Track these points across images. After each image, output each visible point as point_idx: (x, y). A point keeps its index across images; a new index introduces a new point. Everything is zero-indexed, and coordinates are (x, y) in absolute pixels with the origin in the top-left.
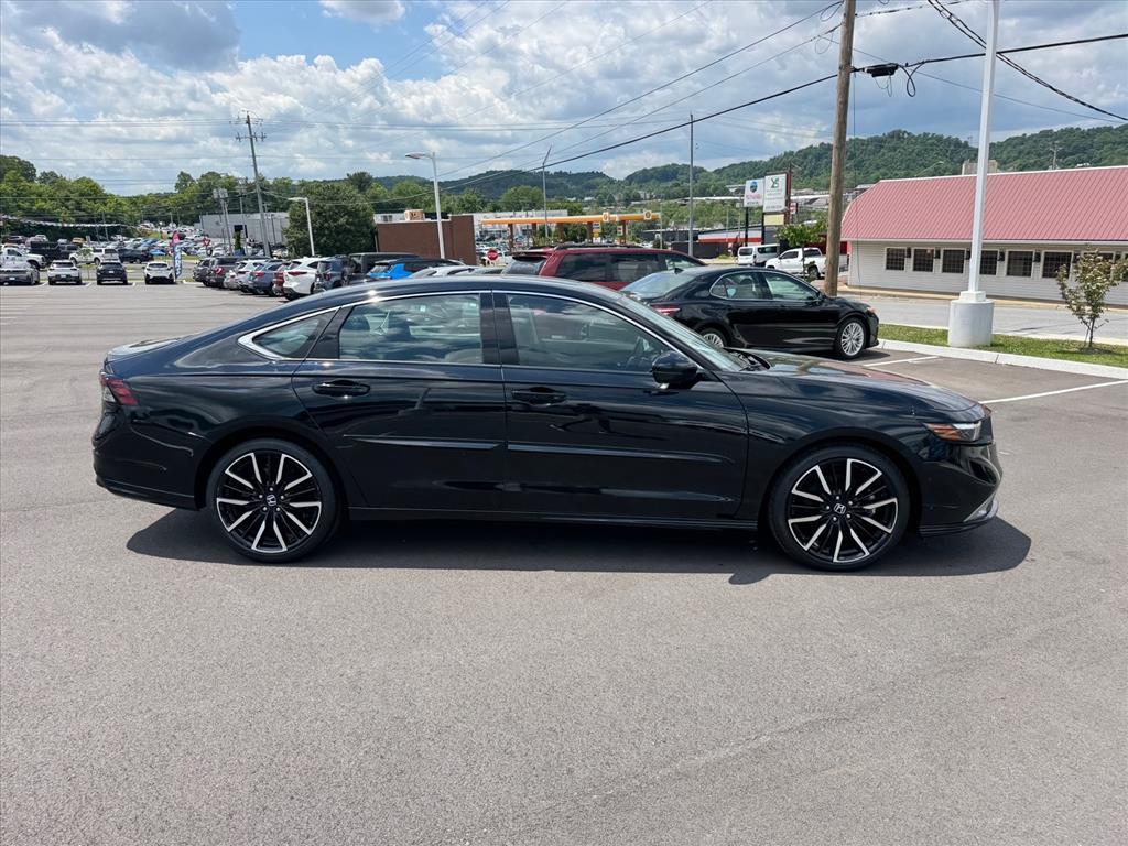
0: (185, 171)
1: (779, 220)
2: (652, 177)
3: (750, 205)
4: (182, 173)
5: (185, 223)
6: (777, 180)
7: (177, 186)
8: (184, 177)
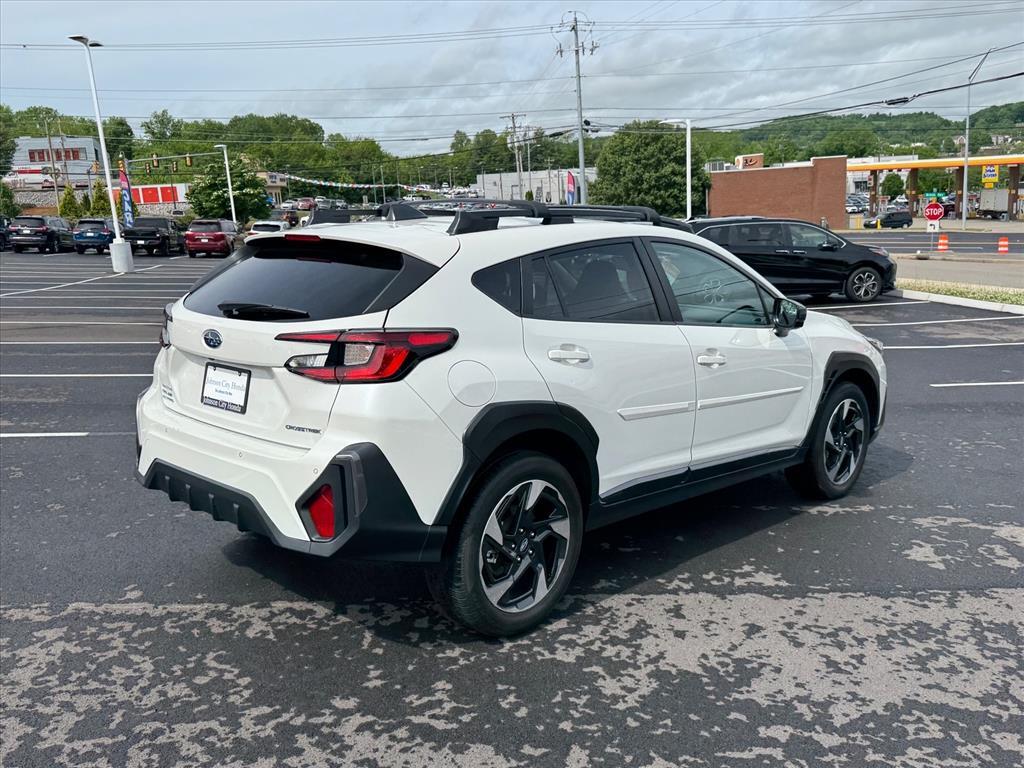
0: (462, 130)
2: (1003, 116)
4: (458, 132)
5: (460, 184)
7: (453, 146)
8: (460, 137)
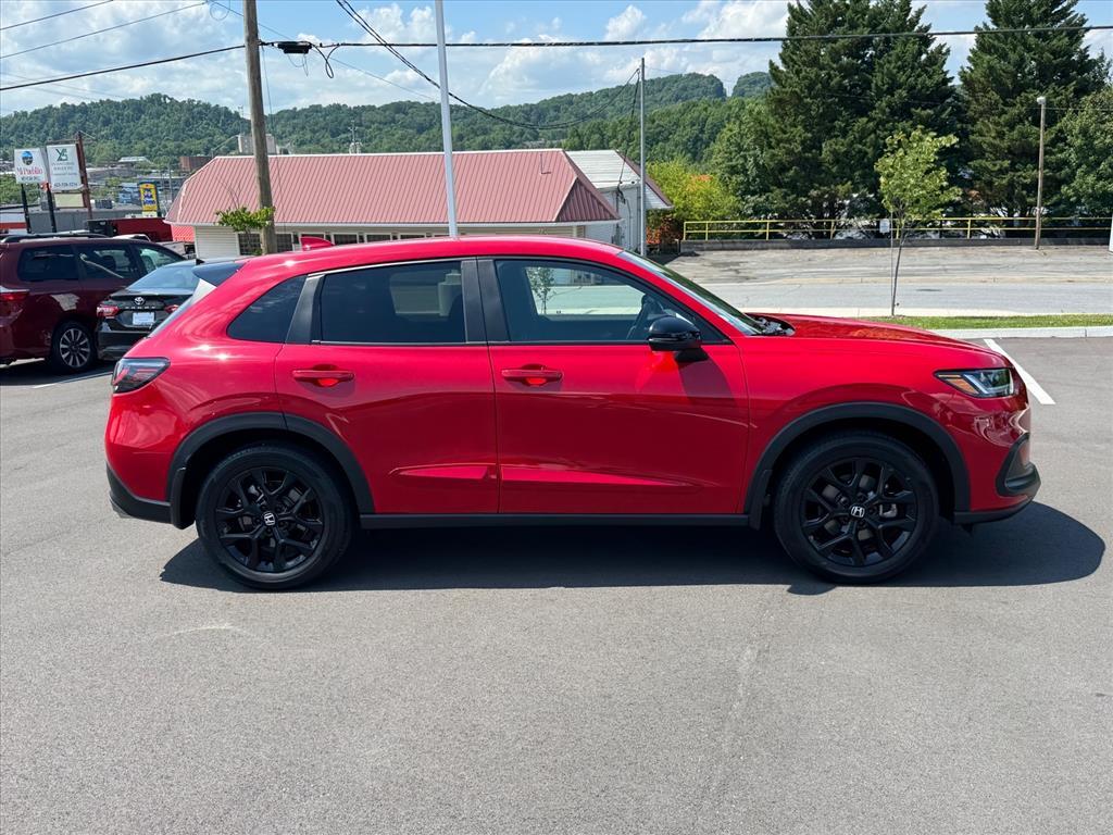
1: (76, 201)
3: (27, 182)
6: (64, 150)
